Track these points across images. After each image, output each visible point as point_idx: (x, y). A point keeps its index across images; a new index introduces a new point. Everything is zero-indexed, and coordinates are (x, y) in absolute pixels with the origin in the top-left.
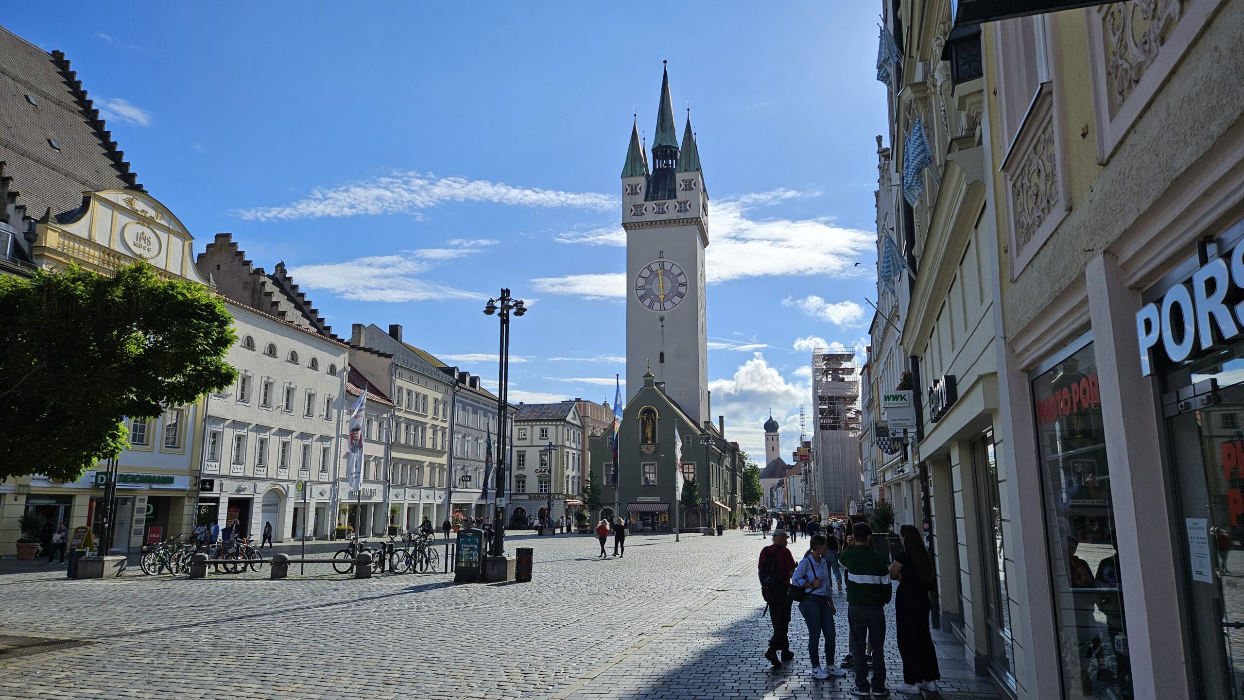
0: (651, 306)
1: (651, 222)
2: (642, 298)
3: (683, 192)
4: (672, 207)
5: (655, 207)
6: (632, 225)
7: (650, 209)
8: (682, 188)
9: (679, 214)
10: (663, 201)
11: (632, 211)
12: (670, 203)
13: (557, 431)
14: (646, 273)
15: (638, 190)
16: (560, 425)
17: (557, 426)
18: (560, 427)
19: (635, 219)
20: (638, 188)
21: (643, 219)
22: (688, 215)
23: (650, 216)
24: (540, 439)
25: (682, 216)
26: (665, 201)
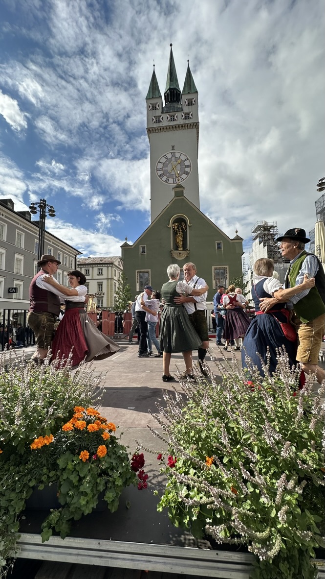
0: (167, 181)
1: (166, 127)
2: (161, 176)
3: (187, 107)
4: (179, 116)
5: (168, 117)
6: (154, 129)
7: (165, 118)
8: (186, 104)
9: (184, 121)
10: (173, 113)
11: (153, 120)
12: (179, 114)
13: (108, 270)
14: (163, 160)
15: (157, 107)
16: (110, 266)
17: (108, 267)
18: (110, 268)
19: (155, 125)
20: (157, 105)
21: (161, 125)
22: (191, 121)
23: (165, 123)
24: (98, 275)
25: (187, 121)
26: (175, 113)
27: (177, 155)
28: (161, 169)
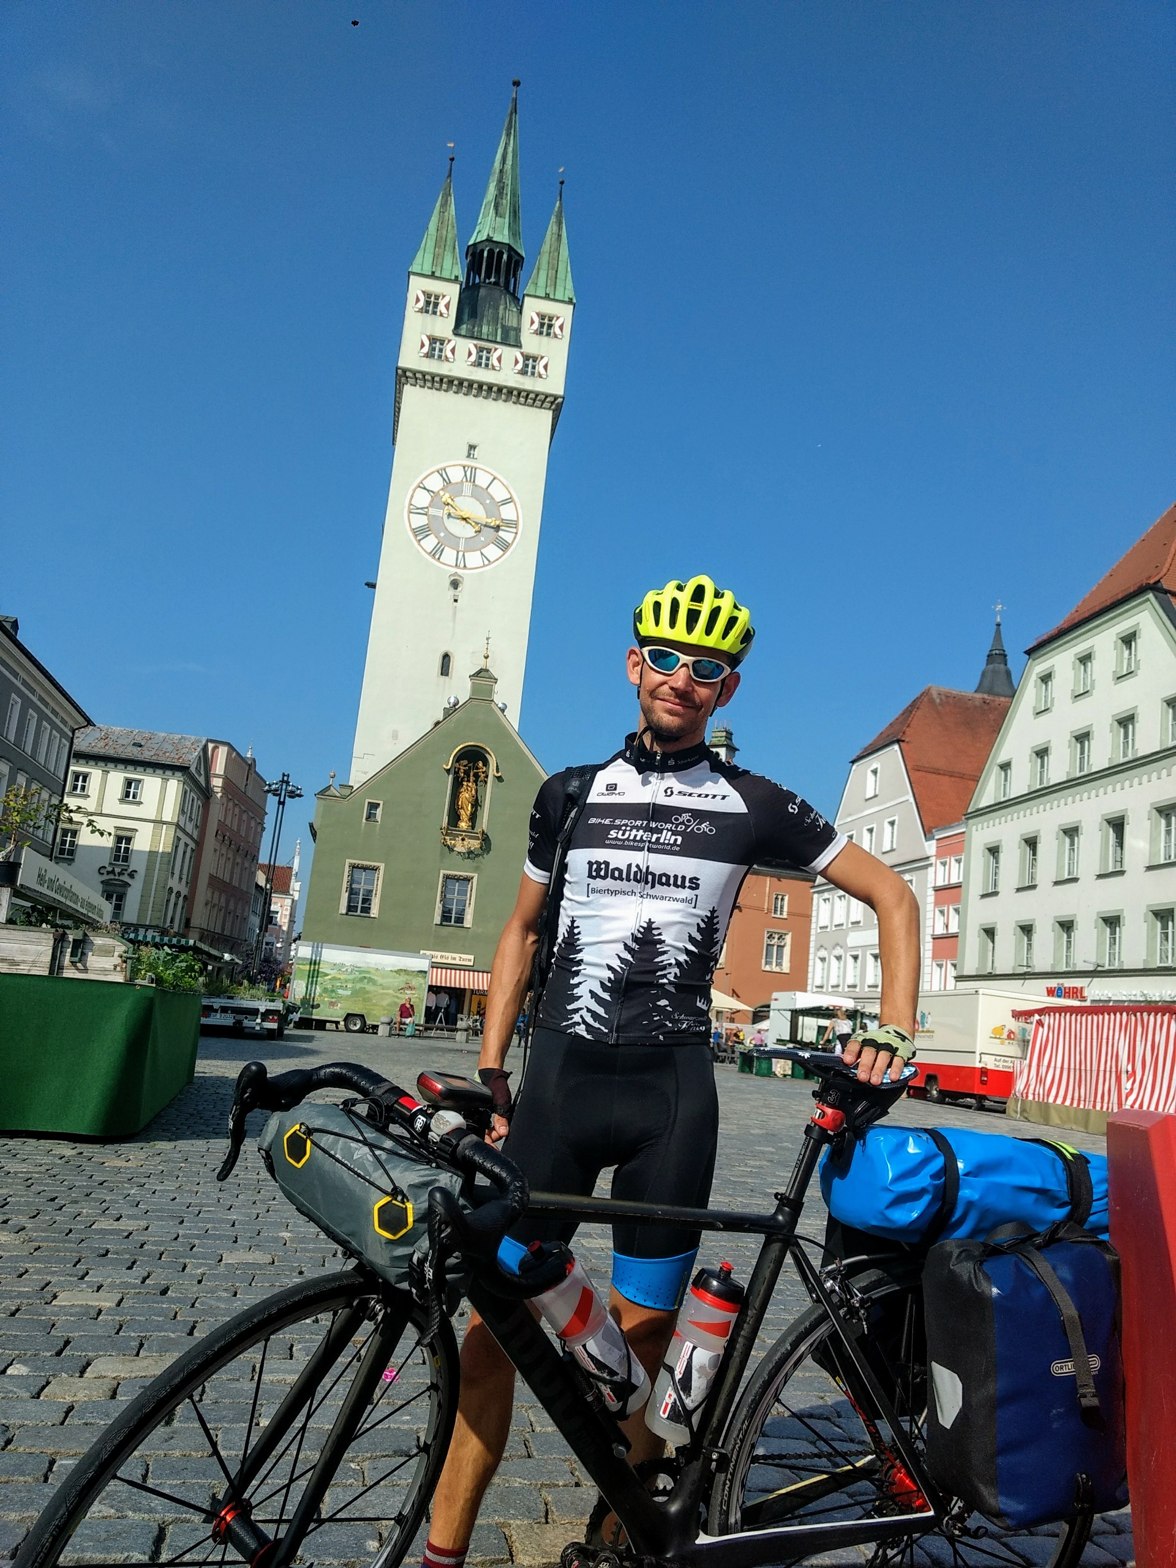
0: (437, 553)
1: (461, 380)
2: (421, 533)
4: (507, 362)
5: (473, 351)
6: (419, 376)
7: (462, 352)
8: (535, 326)
9: (520, 378)
10: (490, 346)
11: (422, 345)
12: (509, 354)
14: (435, 483)
15: (442, 308)
17: (164, 778)
18: (173, 783)
19: (426, 365)
20: (444, 303)
21: (444, 370)
22: (539, 385)
23: (460, 367)
24: (122, 801)
25: (528, 384)
26: (497, 346)
27: (482, 480)
28: (422, 511)
